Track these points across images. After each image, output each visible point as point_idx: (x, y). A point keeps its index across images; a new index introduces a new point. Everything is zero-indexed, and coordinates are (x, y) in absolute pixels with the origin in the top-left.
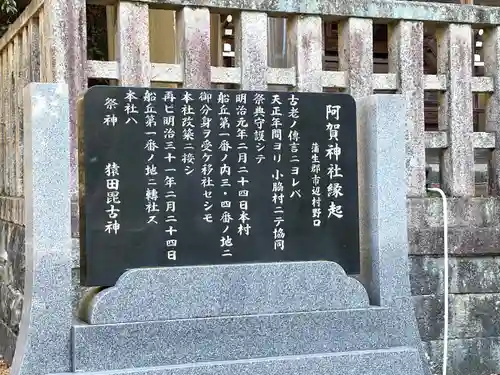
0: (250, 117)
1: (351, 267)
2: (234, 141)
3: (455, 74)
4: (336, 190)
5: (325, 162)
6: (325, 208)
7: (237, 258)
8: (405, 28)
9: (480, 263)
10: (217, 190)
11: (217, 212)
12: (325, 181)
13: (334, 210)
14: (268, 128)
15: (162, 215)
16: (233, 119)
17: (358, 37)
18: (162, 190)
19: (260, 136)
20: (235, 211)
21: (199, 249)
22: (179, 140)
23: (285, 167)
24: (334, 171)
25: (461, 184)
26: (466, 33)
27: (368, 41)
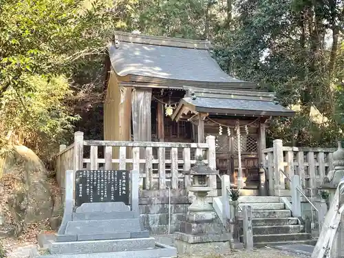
0: (107, 175)
1: (127, 204)
2: (104, 179)
3: (173, 159)
4: (124, 188)
5: (122, 183)
6: (122, 191)
7: (104, 201)
8: (160, 149)
9: (180, 206)
10: (100, 188)
11: (100, 193)
12: (122, 187)
13: (124, 192)
14: (111, 177)
15: (90, 193)
16: (104, 175)
17: (149, 152)
18: (90, 189)
19: (109, 178)
20: (104, 193)
21: (97, 199)
22: (93, 180)
23: (114, 184)
24: (124, 185)
25: (175, 186)
26: (176, 150)
27: (151, 153)
